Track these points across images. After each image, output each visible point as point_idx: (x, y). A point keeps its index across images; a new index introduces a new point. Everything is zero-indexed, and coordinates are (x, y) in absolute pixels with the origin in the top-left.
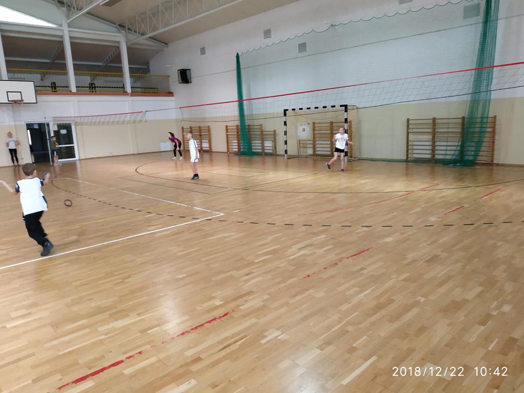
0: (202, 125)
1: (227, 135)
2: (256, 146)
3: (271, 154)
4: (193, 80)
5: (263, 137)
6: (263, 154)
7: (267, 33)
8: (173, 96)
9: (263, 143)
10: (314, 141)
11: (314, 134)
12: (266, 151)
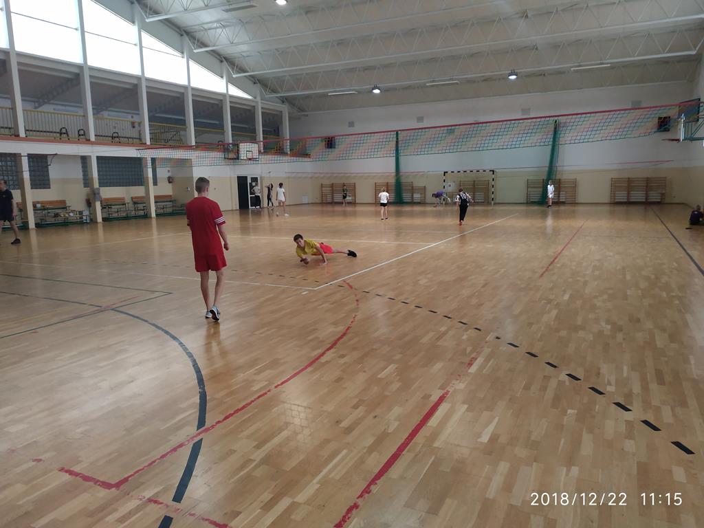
1: (376, 190)
2: (406, 197)
3: (418, 203)
4: (336, 146)
5: (413, 190)
6: (412, 203)
7: (420, 119)
8: (310, 157)
9: (412, 195)
12: (414, 201)
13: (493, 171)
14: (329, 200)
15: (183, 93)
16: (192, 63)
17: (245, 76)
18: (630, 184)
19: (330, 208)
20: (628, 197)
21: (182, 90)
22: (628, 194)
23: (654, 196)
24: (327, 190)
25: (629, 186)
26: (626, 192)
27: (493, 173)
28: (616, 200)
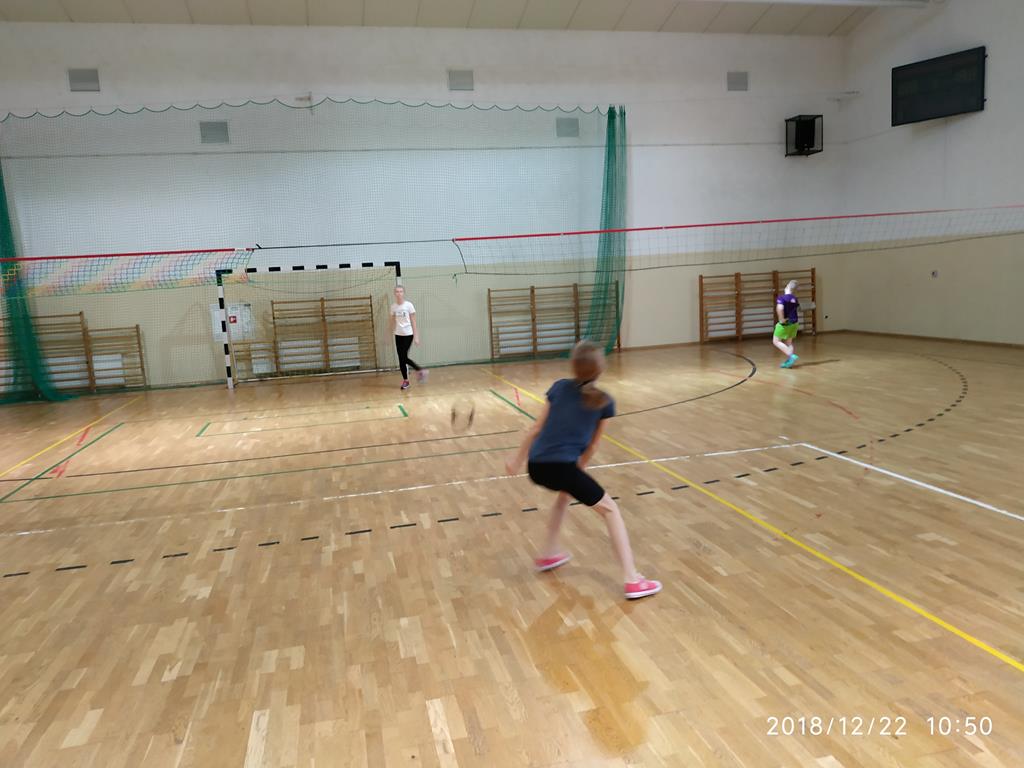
3: (118, 390)
5: (86, 343)
6: (92, 393)
7: (85, 79)
9: (89, 363)
10: (274, 342)
11: (274, 327)
12: (99, 382)
13: (397, 265)
20: (737, 323)
22: (739, 315)
25: (738, 296)
26: (733, 312)
27: (398, 274)
28: (712, 335)
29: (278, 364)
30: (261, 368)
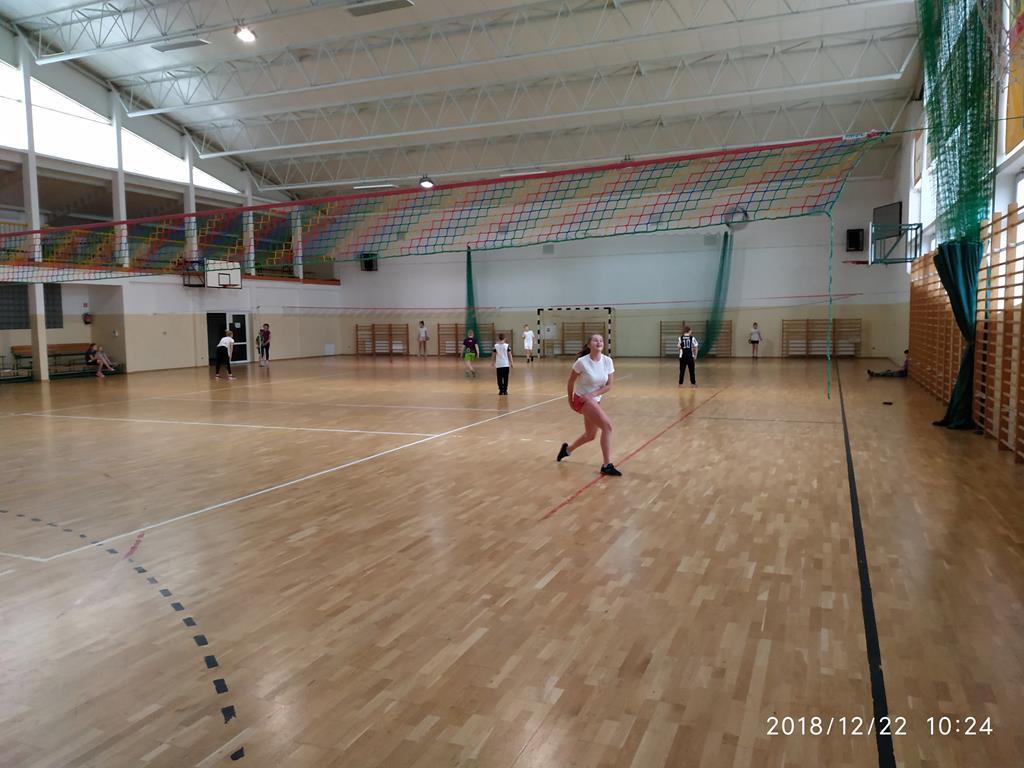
0: (394, 322)
1: (439, 335)
2: (485, 346)
4: (379, 268)
8: (339, 284)
10: (563, 341)
11: (564, 334)
13: (609, 309)
14: (368, 350)
15: (110, 181)
16: (126, 134)
17: (223, 157)
18: (810, 329)
19: (368, 364)
20: (808, 347)
21: (108, 177)
22: (808, 343)
23: (846, 348)
24: (365, 335)
25: (808, 331)
26: (804, 341)
27: (610, 312)
28: (790, 353)
29: (563, 351)
30: (557, 351)
